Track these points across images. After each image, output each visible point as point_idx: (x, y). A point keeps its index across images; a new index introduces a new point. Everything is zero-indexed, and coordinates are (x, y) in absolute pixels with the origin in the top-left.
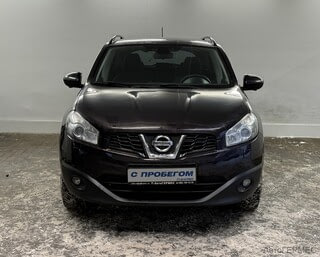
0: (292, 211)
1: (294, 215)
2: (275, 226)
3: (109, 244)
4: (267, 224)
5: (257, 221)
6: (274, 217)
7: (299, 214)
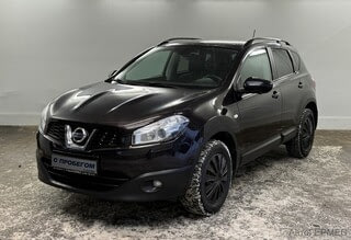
0: (278, 199)
1: (280, 202)
2: (261, 214)
3: (105, 232)
4: (254, 212)
5: (245, 209)
6: (261, 205)
7: (285, 202)
